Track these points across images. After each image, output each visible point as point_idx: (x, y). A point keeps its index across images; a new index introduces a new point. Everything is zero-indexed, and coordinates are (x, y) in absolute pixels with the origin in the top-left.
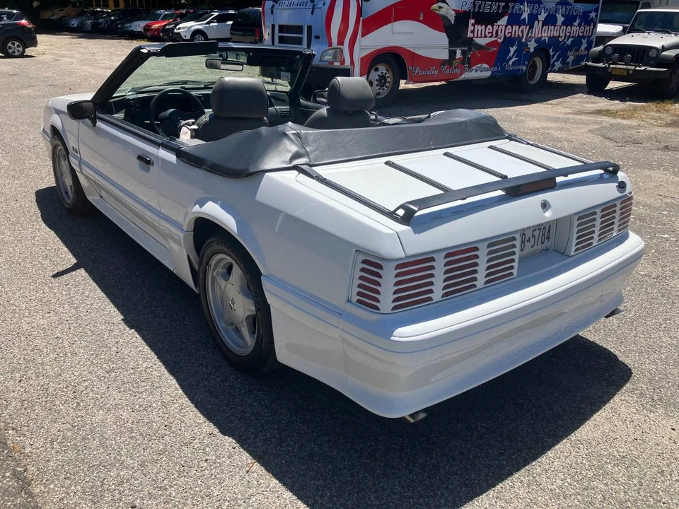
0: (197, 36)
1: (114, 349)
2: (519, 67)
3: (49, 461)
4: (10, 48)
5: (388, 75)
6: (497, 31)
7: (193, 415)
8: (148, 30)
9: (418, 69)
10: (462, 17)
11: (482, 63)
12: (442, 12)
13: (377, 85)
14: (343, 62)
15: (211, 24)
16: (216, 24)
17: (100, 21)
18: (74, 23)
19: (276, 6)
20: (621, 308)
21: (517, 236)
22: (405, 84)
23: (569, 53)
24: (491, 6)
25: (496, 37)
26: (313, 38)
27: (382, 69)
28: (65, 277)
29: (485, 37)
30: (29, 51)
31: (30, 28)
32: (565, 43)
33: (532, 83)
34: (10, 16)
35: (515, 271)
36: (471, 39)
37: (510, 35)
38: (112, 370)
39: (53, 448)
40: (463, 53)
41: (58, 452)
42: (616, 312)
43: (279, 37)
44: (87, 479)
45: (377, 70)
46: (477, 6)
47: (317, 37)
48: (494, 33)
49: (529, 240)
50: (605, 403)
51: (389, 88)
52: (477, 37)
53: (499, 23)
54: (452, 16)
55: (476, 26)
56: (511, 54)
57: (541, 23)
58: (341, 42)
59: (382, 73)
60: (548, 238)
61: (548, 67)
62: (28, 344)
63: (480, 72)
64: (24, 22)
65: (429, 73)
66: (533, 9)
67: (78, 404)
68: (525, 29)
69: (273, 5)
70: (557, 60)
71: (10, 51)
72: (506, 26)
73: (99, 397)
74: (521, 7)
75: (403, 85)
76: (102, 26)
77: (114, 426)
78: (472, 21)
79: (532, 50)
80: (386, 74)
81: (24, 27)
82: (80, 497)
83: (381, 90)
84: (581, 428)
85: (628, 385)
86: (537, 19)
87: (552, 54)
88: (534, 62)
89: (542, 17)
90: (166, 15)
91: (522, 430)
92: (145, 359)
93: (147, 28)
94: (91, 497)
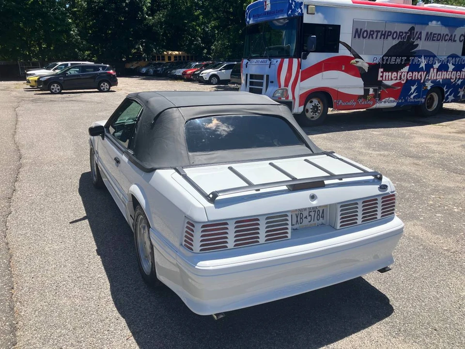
0: (213, 78)
1: (87, 265)
2: (419, 100)
3: (30, 320)
4: (102, 86)
5: (319, 105)
6: (401, 76)
7: (112, 305)
8: (185, 74)
9: (341, 101)
10: (374, 68)
11: (389, 97)
12: (358, 64)
13: (311, 112)
14: (287, 98)
15: (222, 71)
16: (224, 71)
17: (158, 69)
18: (144, 70)
19: (249, 63)
20: (391, 266)
21: (289, 214)
22: (332, 111)
23: (460, 90)
24: (396, 59)
25: (400, 79)
26: (269, 83)
27: (315, 101)
28: (77, 223)
29: (392, 79)
30: (112, 88)
31: (114, 75)
32: (456, 83)
33: (430, 110)
34: (104, 68)
35: (289, 235)
36: (381, 81)
37: (411, 78)
38: (81, 277)
39: (34, 314)
40: (375, 90)
41: (36, 316)
42: (387, 269)
43: (250, 82)
44: (44, 332)
45: (311, 102)
46: (385, 60)
47: (272, 82)
48: (398, 77)
49: (306, 217)
50: (364, 328)
51: (320, 114)
52: (385, 80)
53: (402, 70)
54: (366, 67)
55: (384, 73)
56: (412, 91)
57: (435, 70)
58: (286, 85)
59: (315, 104)
60: (323, 217)
61: (443, 99)
62: (44, 259)
63: (388, 103)
64: (111, 71)
65: (349, 104)
66: (429, 60)
67: (56, 293)
68: (423, 74)
69: (247, 63)
70: (450, 94)
71: (102, 88)
72: (408, 73)
73: (68, 290)
74: (420, 59)
75: (330, 111)
76: (160, 72)
77: (69, 307)
78: (381, 70)
79: (429, 88)
80: (318, 104)
81: (110, 74)
82: (38, 340)
83: (314, 115)
84: (339, 342)
85: (387, 319)
86: (433, 67)
87: (445, 90)
88: (432, 95)
89: (436, 66)
90: (196, 65)
91: (300, 338)
92: (100, 273)
93: (184, 73)
94: (42, 341)
